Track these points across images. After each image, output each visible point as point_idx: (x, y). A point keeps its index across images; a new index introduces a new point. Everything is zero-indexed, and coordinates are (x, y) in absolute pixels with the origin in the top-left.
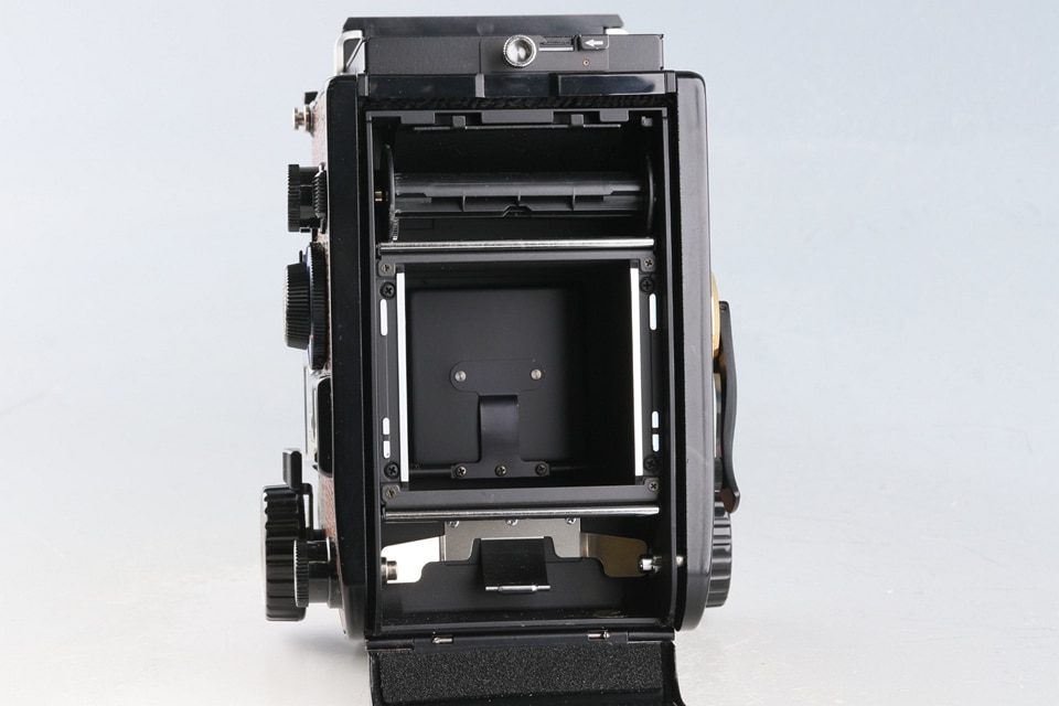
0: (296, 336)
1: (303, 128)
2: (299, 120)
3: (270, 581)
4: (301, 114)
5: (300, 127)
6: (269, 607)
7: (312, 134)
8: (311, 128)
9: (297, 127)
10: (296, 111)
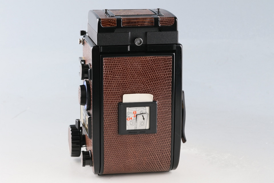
0: (83, 102)
1: (81, 44)
2: (80, 42)
3: (72, 147)
4: (81, 40)
5: (81, 43)
6: (72, 153)
7: (84, 45)
8: (84, 43)
9: (80, 44)
10: (80, 40)
